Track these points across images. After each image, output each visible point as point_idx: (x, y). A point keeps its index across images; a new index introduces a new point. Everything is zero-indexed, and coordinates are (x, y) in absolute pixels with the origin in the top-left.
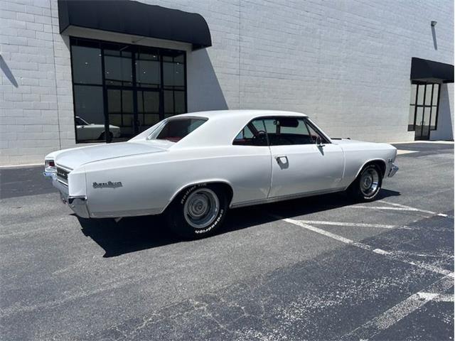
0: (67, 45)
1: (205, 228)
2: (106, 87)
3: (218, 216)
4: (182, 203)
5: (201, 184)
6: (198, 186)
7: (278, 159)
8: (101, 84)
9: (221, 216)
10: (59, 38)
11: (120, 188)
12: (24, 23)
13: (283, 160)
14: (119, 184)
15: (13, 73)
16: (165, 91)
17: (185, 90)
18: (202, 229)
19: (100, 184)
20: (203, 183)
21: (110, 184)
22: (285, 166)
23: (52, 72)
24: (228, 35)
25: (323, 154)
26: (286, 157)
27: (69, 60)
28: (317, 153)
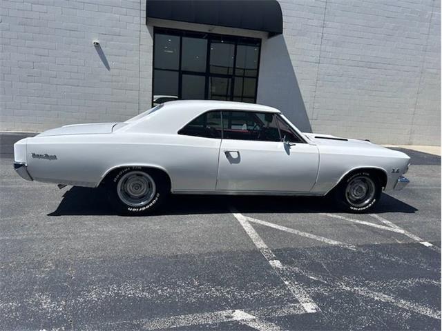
0: (151, 34)
1: (139, 208)
2: (181, 72)
3: (154, 198)
4: (115, 181)
5: (135, 167)
6: (131, 169)
7: (227, 153)
8: (178, 69)
9: (157, 199)
10: (145, 28)
11: (55, 160)
12: (117, 16)
13: (234, 155)
14: (55, 157)
15: (107, 58)
16: (236, 78)
17: (257, 78)
18: (136, 208)
19: (38, 155)
20: (138, 167)
21: (47, 156)
22: (236, 161)
23: (137, 58)
24: (309, 21)
25: (289, 154)
26: (238, 152)
27: (152, 48)
28: (281, 152)
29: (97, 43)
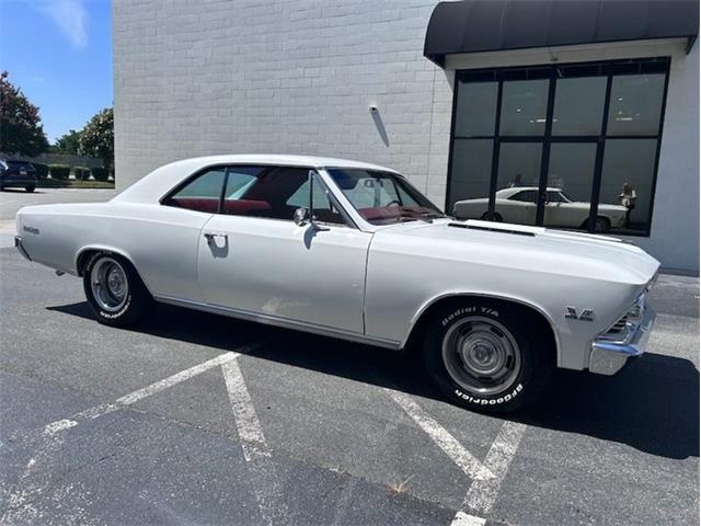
0: (450, 82)
1: (111, 314)
2: (498, 140)
3: (126, 303)
6: (103, 253)
7: (210, 237)
8: (492, 135)
9: (129, 303)
10: (442, 74)
12: (403, 64)
13: (220, 243)
15: (386, 129)
16: (607, 141)
18: (107, 312)
22: (222, 252)
25: (308, 248)
26: (226, 237)
27: (451, 105)
28: (298, 241)
29: (374, 109)
